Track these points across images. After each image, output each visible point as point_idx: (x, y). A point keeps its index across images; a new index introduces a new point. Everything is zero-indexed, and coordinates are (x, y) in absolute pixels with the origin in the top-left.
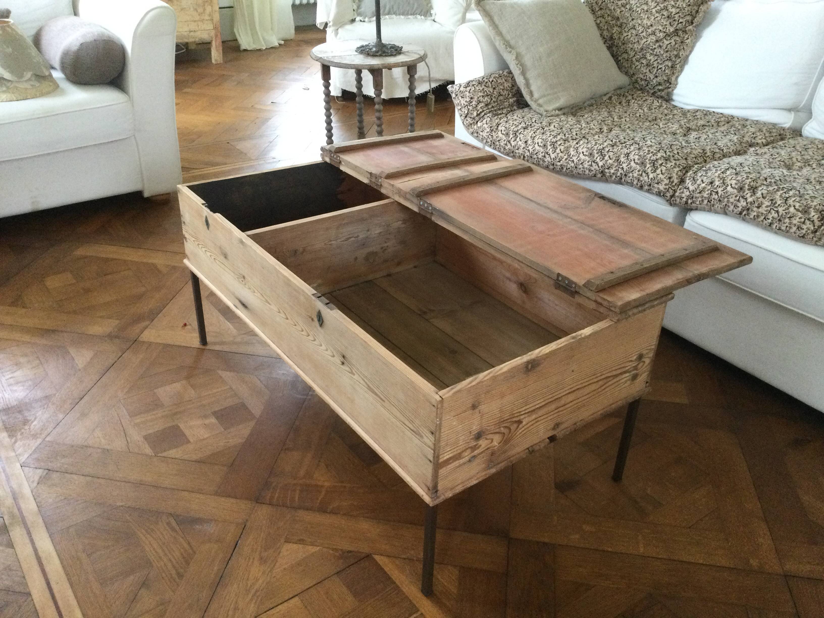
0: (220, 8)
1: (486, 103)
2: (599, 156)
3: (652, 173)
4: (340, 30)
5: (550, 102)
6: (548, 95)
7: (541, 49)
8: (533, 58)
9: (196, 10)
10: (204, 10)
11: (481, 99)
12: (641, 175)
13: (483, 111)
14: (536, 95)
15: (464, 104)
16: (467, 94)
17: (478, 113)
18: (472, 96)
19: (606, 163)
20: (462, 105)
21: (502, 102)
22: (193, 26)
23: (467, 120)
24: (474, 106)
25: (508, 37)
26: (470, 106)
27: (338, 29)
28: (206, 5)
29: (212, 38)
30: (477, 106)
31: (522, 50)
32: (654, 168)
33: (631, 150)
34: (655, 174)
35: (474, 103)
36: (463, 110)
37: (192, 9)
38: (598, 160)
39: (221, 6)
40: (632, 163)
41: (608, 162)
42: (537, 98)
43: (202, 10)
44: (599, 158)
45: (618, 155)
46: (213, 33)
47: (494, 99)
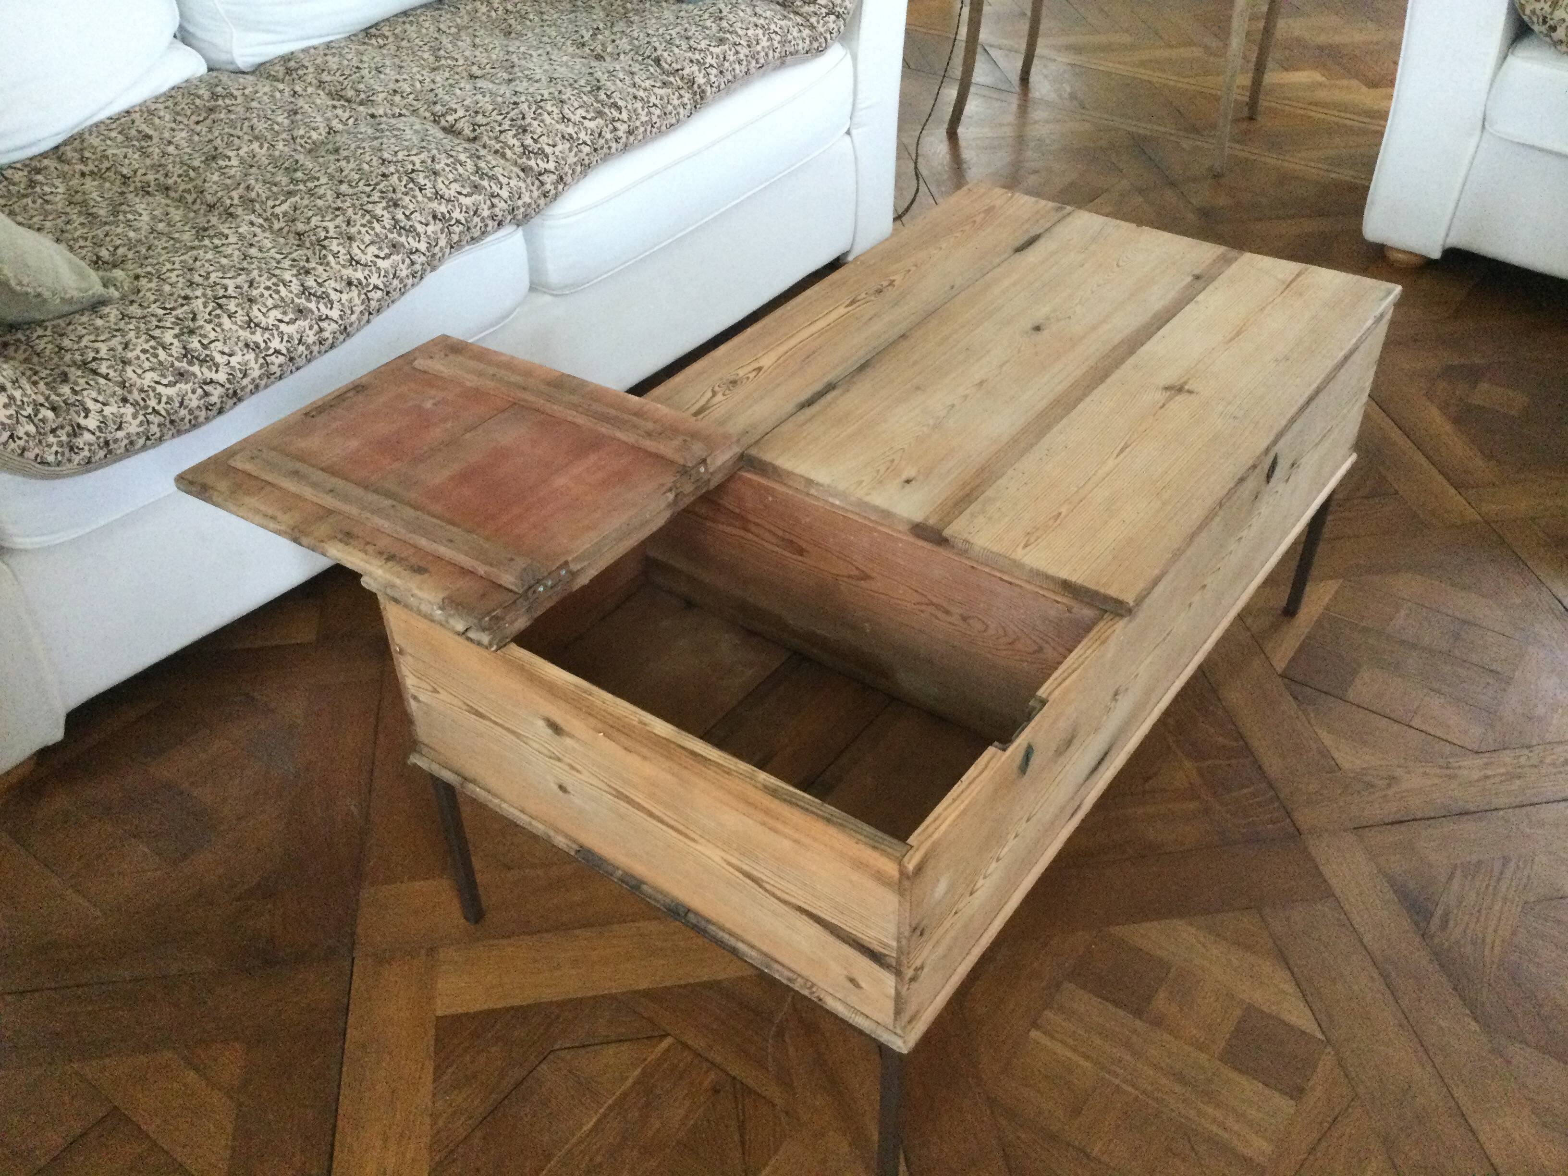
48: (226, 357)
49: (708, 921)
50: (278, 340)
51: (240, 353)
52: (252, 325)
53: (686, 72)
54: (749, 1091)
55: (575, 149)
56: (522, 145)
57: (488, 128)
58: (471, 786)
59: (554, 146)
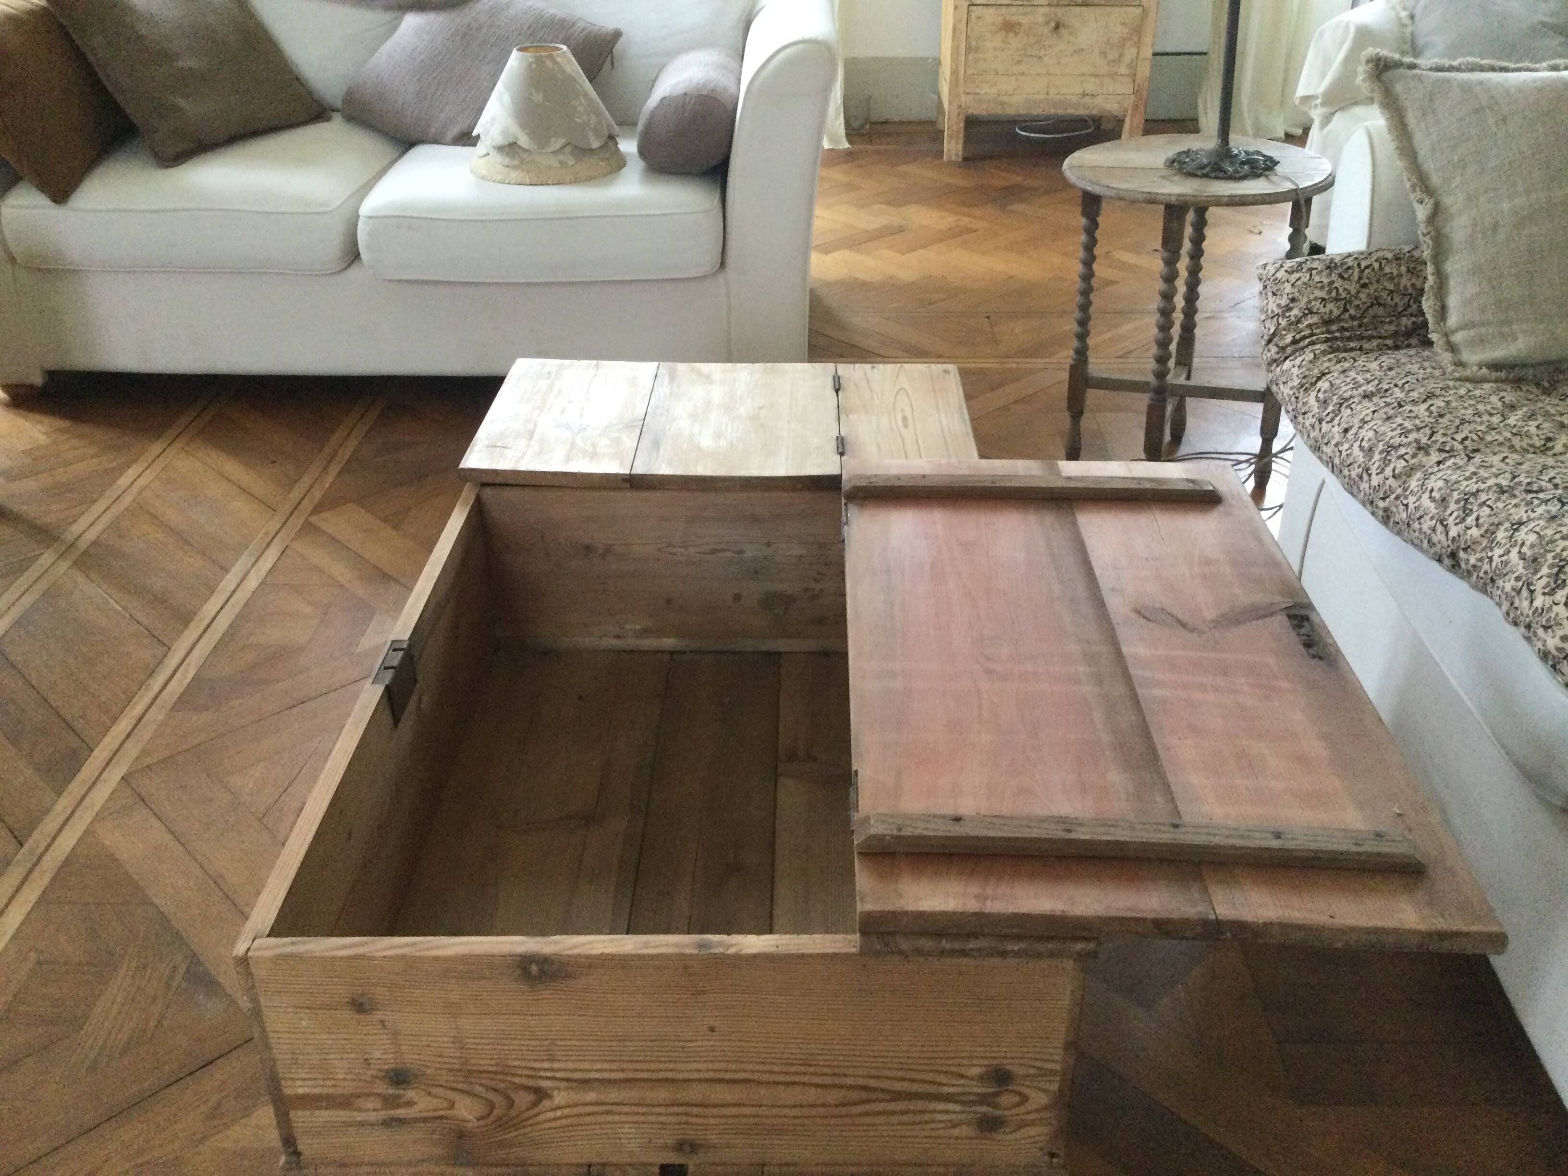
0: (1155, 54)
1: (1326, 317)
2: (1458, 510)
3: (1544, 594)
4: (1337, 116)
5: (1481, 341)
6: (1482, 324)
7: (1506, 206)
8: (1475, 225)
9: (1104, 54)
10: (1121, 55)
11: (1316, 305)
12: (1519, 592)
13: (1312, 335)
14: (1453, 320)
15: (1273, 311)
16: (1288, 288)
17: (1298, 337)
18: (1297, 294)
19: (1465, 533)
20: (1270, 311)
21: (1377, 321)
22: (1090, 86)
23: (1269, 351)
24: (1293, 319)
25: (1430, 166)
26: (1284, 316)
27: (1333, 114)
28: (1128, 44)
29: (1126, 111)
30: (1299, 321)
31: (1452, 201)
32: (1555, 583)
33: (1532, 515)
34: (1548, 600)
35: (1295, 312)
36: (1268, 324)
37: (1096, 51)
38: (1451, 520)
39: (1159, 49)
40: (1514, 555)
41: (1469, 532)
42: (1453, 328)
43: (1117, 55)
44: (1455, 514)
45: (1496, 521)
46: (1130, 101)
47: (1352, 312)
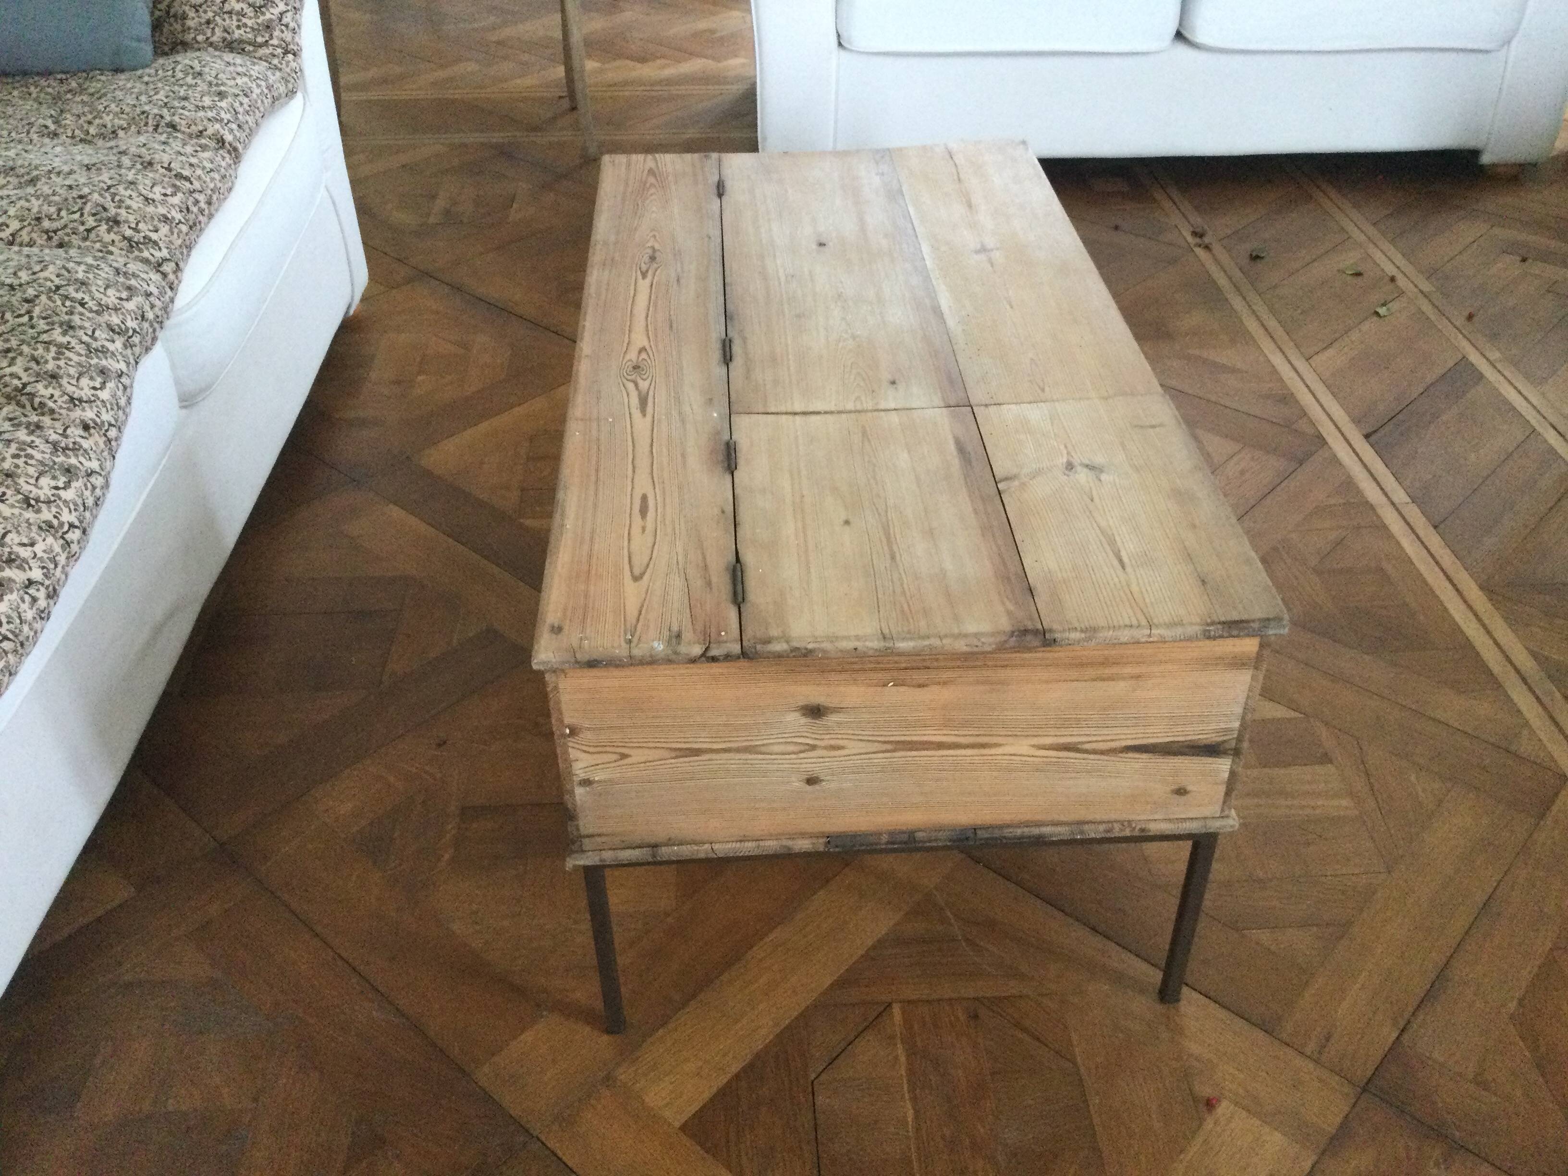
48: (29, 549)
49: (1001, 827)
50: (66, 510)
51: (40, 539)
52: (33, 502)
53: (210, 131)
54: (1000, 999)
55: (176, 231)
56: (125, 238)
57: (68, 230)
58: (664, 850)
59: (156, 231)
